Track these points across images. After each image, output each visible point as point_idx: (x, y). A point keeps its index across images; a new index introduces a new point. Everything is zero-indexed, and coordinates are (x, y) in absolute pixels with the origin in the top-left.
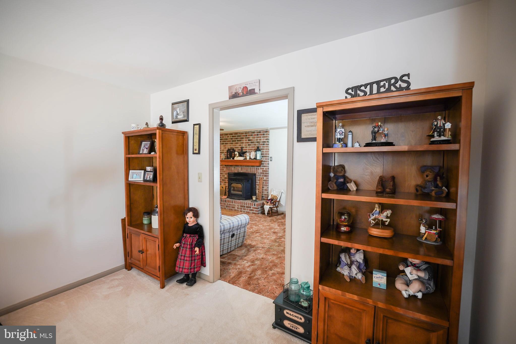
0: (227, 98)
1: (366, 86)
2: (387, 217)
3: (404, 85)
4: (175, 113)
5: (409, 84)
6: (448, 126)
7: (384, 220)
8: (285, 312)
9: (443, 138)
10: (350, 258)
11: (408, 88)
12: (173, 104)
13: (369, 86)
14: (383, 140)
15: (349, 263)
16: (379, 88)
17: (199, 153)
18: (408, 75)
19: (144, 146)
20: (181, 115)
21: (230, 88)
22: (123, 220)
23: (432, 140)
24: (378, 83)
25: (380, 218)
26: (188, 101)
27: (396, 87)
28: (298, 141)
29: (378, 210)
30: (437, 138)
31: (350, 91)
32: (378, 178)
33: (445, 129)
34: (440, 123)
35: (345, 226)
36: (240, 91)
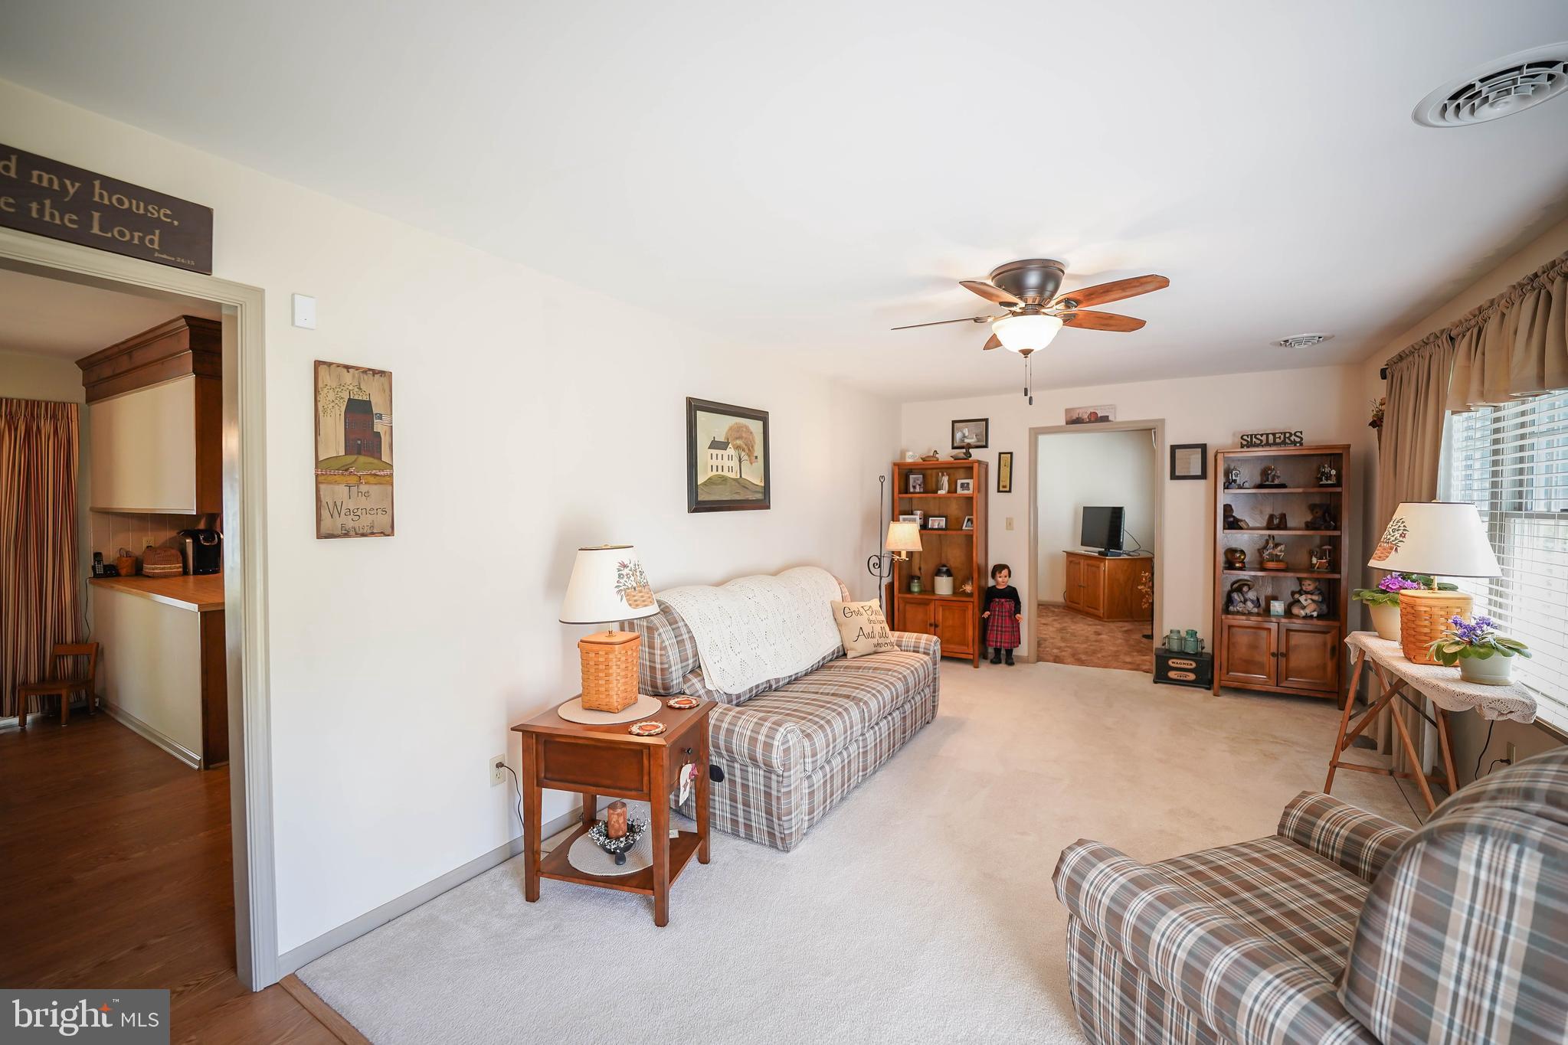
0: (1063, 423)
1: (1262, 435)
2: (1281, 551)
3: (1298, 440)
4: (958, 436)
5: (1302, 439)
6: (1333, 472)
7: (1279, 554)
8: (1170, 662)
9: (1329, 482)
10: (1243, 595)
11: (1301, 444)
12: (954, 422)
13: (1265, 436)
14: (1276, 482)
15: (1242, 599)
16: (1275, 438)
17: (1010, 491)
18: (1301, 433)
19: (915, 481)
20: (973, 438)
21: (1068, 411)
22: (890, 587)
23: (1321, 483)
24: (1274, 434)
25: (1274, 553)
26: (986, 420)
27: (1290, 440)
28: (1171, 479)
29: (1272, 545)
30: (1324, 482)
31: (1245, 437)
32: (1267, 516)
33: (1331, 475)
34: (1327, 470)
35: (1240, 562)
36: (1085, 417)
